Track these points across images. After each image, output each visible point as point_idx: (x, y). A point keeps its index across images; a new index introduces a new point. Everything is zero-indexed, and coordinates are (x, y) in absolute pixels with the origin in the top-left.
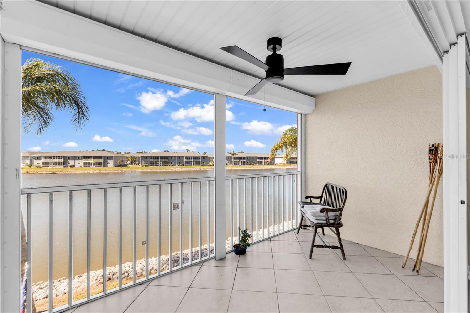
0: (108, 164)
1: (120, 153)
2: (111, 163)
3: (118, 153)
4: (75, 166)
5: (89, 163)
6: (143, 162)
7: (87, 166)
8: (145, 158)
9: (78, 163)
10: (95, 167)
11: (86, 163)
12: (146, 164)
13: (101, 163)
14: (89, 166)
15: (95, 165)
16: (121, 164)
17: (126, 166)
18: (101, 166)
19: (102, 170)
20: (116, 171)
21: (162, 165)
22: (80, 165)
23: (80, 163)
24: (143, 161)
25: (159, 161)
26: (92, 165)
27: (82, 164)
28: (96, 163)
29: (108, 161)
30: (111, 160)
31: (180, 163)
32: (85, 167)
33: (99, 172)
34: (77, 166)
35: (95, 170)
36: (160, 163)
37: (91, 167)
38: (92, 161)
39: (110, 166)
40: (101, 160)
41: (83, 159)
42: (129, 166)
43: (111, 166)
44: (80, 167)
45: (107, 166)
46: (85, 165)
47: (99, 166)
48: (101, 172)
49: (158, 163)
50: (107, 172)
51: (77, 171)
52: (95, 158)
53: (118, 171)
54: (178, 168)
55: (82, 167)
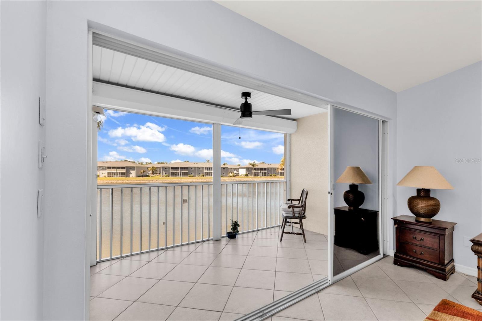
0: (131, 175)
1: (142, 163)
2: (133, 173)
3: (139, 164)
4: (100, 176)
5: (113, 173)
6: (164, 173)
7: (110, 177)
8: (166, 168)
9: (103, 174)
10: (118, 177)
11: (110, 173)
12: (166, 175)
13: (124, 173)
14: (113, 176)
15: (118, 175)
16: (143, 174)
17: (147, 176)
18: (124, 176)
19: (125, 180)
20: (138, 182)
21: (182, 176)
22: (105, 175)
23: (104, 173)
24: (163, 171)
25: (179, 172)
26: (116, 175)
27: (106, 175)
28: (120, 173)
29: (130, 172)
30: (133, 170)
31: (200, 174)
32: (109, 177)
33: (122, 182)
34: (101, 175)
35: (118, 180)
36: (180, 174)
37: (114, 177)
38: (116, 172)
39: (132, 176)
40: (124, 171)
41: (107, 169)
42: (151, 176)
43: (134, 176)
44: (104, 177)
45: (129, 177)
46: (109, 175)
47: (122, 176)
48: (124, 182)
49: (178, 174)
50: (130, 182)
51: (102, 181)
52: (118, 168)
53: (140, 181)
54: (197, 178)
55: (106, 177)
